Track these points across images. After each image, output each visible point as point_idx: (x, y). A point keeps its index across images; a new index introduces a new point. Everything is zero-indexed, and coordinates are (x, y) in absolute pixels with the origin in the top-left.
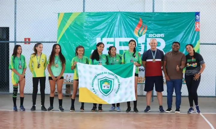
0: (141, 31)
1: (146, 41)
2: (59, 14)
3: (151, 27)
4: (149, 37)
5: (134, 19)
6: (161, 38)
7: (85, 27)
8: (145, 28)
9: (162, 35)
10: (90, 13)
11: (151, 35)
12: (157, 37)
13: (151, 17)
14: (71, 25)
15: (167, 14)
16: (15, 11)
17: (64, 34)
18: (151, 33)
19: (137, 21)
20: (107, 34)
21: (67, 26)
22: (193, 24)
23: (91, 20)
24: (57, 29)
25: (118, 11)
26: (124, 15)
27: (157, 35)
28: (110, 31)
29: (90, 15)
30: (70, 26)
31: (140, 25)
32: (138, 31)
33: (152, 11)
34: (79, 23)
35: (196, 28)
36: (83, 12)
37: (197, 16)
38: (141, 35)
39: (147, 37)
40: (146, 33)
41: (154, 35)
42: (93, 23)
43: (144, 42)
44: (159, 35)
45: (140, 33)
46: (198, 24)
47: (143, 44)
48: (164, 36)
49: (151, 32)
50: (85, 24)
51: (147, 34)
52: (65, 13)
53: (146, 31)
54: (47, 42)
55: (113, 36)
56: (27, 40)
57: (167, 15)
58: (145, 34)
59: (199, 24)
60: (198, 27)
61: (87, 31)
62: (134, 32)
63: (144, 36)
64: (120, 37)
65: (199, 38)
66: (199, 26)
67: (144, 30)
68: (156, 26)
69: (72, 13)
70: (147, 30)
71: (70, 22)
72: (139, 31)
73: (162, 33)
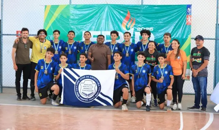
0: (129, 24)
1: (134, 35)
2: (46, 6)
3: (139, 20)
4: (137, 30)
5: (122, 12)
7: (72, 19)
8: (133, 21)
9: (151, 29)
10: (76, 5)
11: (140, 28)
13: (139, 10)
14: (57, 17)
15: (156, 6)
16: (2, 3)
17: (50, 27)
18: (139, 27)
19: (125, 14)
20: (94, 27)
21: (53, 19)
22: (185, 18)
23: (78, 12)
25: (106, 3)
26: (112, 8)
27: (146, 28)
28: (96, 24)
29: (76, 7)
30: (56, 19)
31: (127, 18)
32: (126, 24)
33: (141, 4)
34: (65, 16)
35: (188, 21)
36: (69, 4)
37: (189, 9)
38: (129, 29)
39: (135, 30)
40: (135, 26)
42: (80, 16)
43: (132, 36)
44: (148, 29)
45: (128, 27)
46: (189, 17)
48: (153, 30)
49: (139, 25)
50: (72, 17)
51: (135, 28)
52: (52, 6)
53: (134, 24)
55: (100, 30)
56: (19, 33)
57: (156, 8)
58: (133, 27)
59: (191, 17)
60: (189, 20)
62: (122, 25)
63: (132, 29)
66: (191, 20)
67: (132, 23)
68: (145, 19)
69: (58, 6)
70: (136, 23)
71: (56, 15)
72: (127, 24)
73: (151, 27)
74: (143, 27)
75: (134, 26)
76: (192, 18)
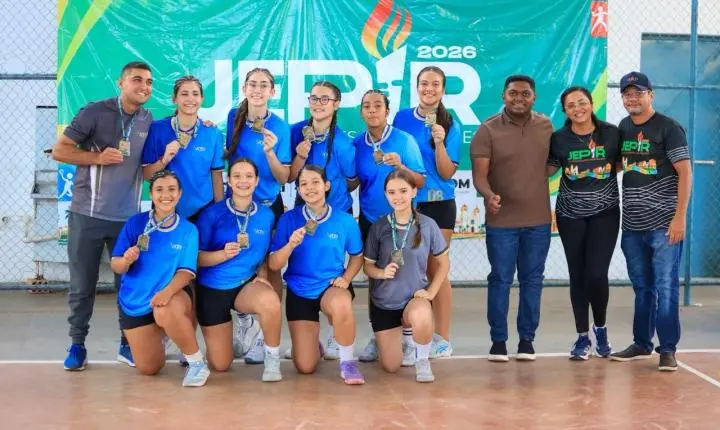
0: (390, 33)
1: (407, 73)
3: (426, 17)
4: (419, 56)
6: (464, 60)
7: (172, 15)
8: (403, 23)
9: (470, 51)
11: (429, 49)
12: (451, 56)
14: (111, 7)
17: (84, 44)
18: (426, 43)
20: (257, 46)
21: (95, 13)
22: (585, 12)
24: (57, 23)
27: (451, 48)
28: (268, 33)
30: (107, 14)
31: (384, 12)
32: (375, 34)
34: (143, 3)
35: (597, 24)
38: (390, 51)
39: (412, 56)
40: (409, 40)
41: (440, 52)
43: (400, 77)
44: (457, 51)
45: (385, 43)
46: (600, 9)
47: (395, 83)
48: (474, 55)
49: (425, 38)
50: (171, 7)
51: (413, 47)
53: (405, 34)
54: (16, 77)
55: (281, 53)
58: (403, 44)
59: (605, 9)
60: (600, 20)
61: (178, 33)
62: (363, 37)
63: (400, 53)
64: (307, 58)
65: (605, 65)
66: (606, 18)
67: (399, 29)
70: (413, 30)
72: (382, 33)
73: (470, 44)
74: (438, 43)
75: (407, 41)
76: (610, 12)
